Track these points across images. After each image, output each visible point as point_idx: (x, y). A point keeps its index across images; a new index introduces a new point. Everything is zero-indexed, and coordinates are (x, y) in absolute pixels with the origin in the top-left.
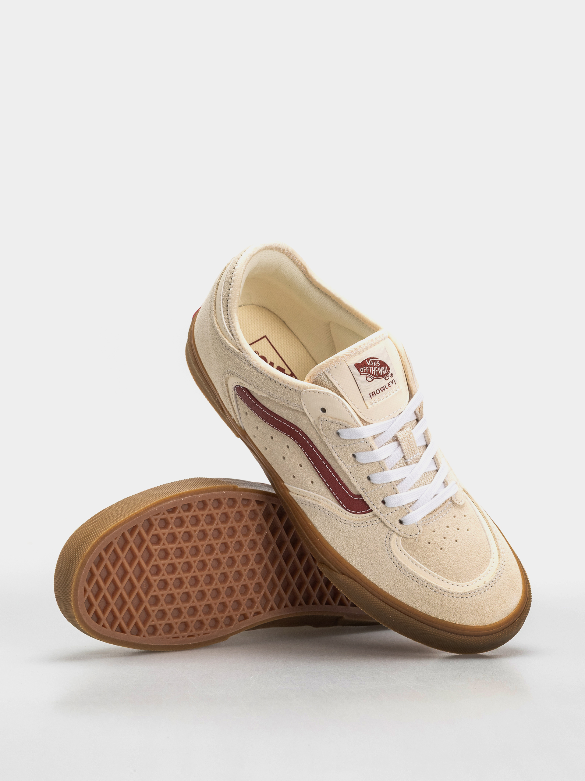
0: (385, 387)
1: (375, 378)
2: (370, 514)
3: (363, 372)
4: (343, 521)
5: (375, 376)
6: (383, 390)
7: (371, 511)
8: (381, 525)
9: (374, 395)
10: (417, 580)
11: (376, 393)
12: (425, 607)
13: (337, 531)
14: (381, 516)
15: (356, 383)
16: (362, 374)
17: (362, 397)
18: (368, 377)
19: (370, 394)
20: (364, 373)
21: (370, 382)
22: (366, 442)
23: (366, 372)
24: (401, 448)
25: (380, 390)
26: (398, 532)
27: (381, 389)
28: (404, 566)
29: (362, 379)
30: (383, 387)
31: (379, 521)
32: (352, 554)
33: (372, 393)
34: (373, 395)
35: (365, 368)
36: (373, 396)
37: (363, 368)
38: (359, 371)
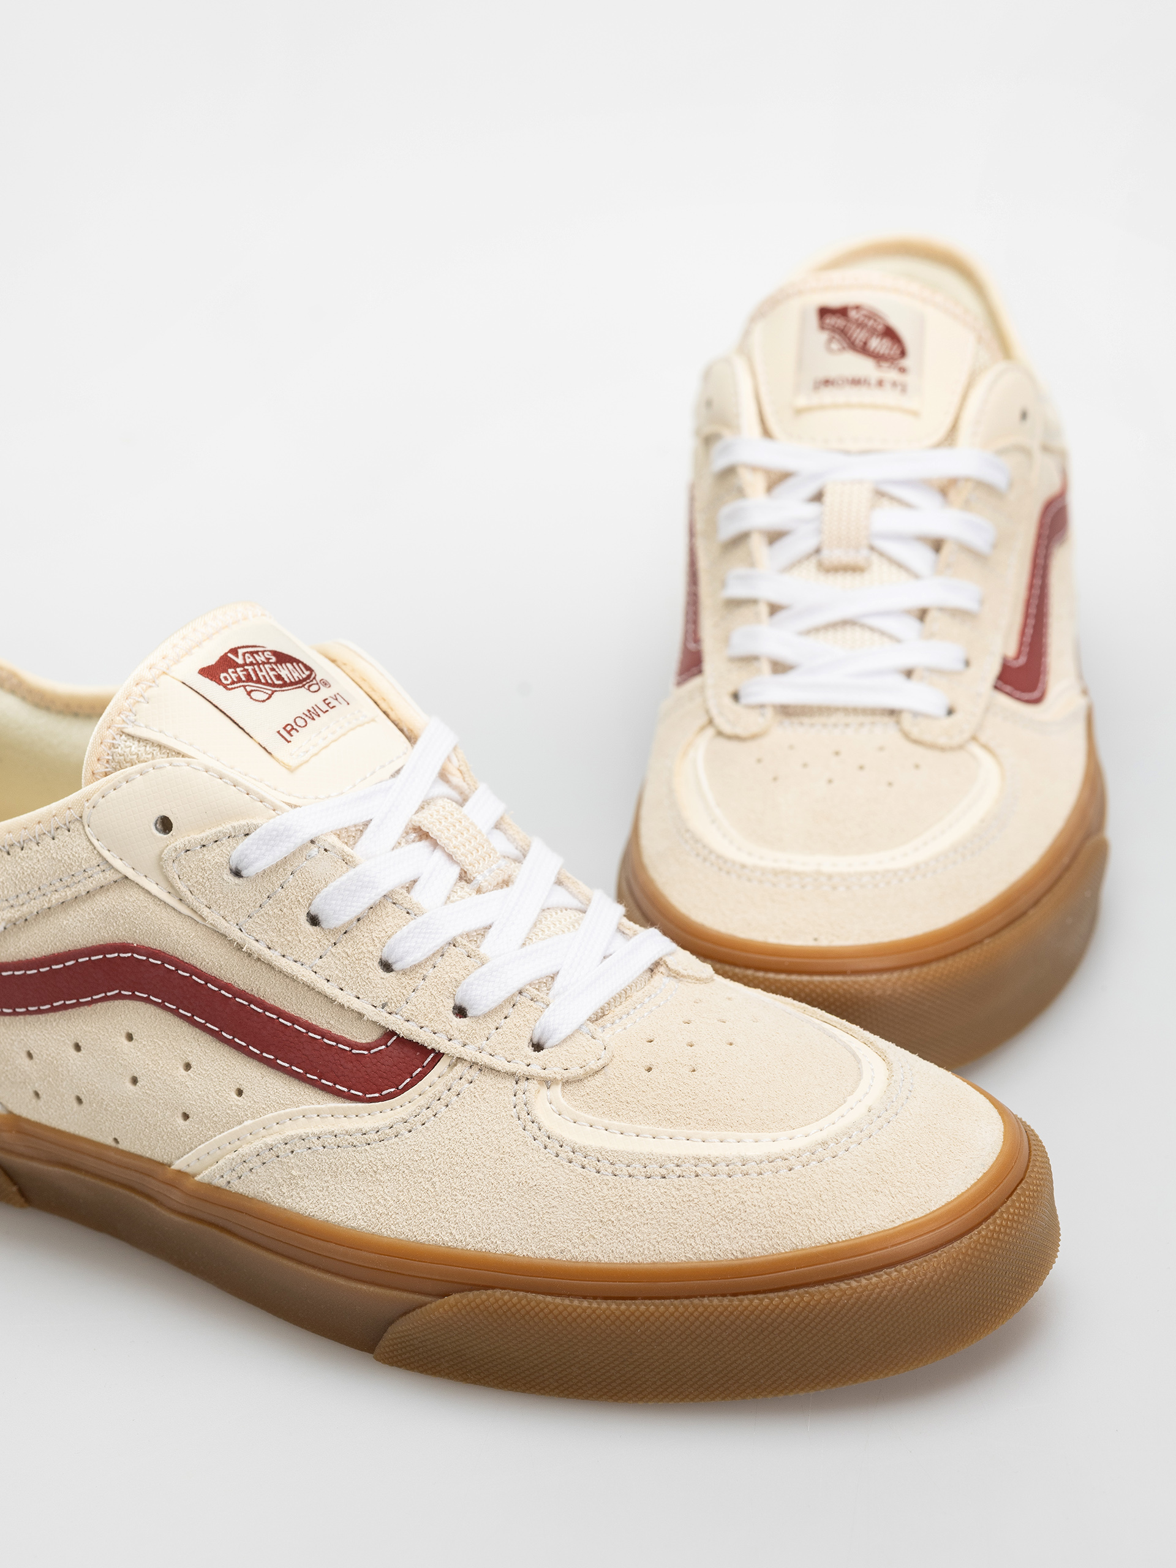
0: (315, 708)
1: (276, 691)
2: (441, 1066)
3: (233, 683)
4: (373, 1136)
5: (274, 685)
6: (315, 717)
7: (439, 1056)
8: (486, 1082)
9: (293, 732)
10: (663, 1171)
11: (295, 727)
12: (723, 1240)
13: (370, 1178)
14: (469, 1053)
15: (225, 714)
16: (230, 687)
17: (261, 746)
18: (252, 691)
19: (279, 732)
20: (236, 685)
21: (264, 703)
22: (323, 851)
23: (239, 680)
24: (443, 849)
25: (304, 716)
26: (543, 1073)
27: (308, 714)
28: (603, 1153)
29: (235, 700)
30: (312, 710)
31: (474, 1073)
32: (440, 1214)
33: (284, 728)
34: (289, 732)
35: (233, 672)
36: (292, 736)
37: (228, 674)
38: (219, 682)
